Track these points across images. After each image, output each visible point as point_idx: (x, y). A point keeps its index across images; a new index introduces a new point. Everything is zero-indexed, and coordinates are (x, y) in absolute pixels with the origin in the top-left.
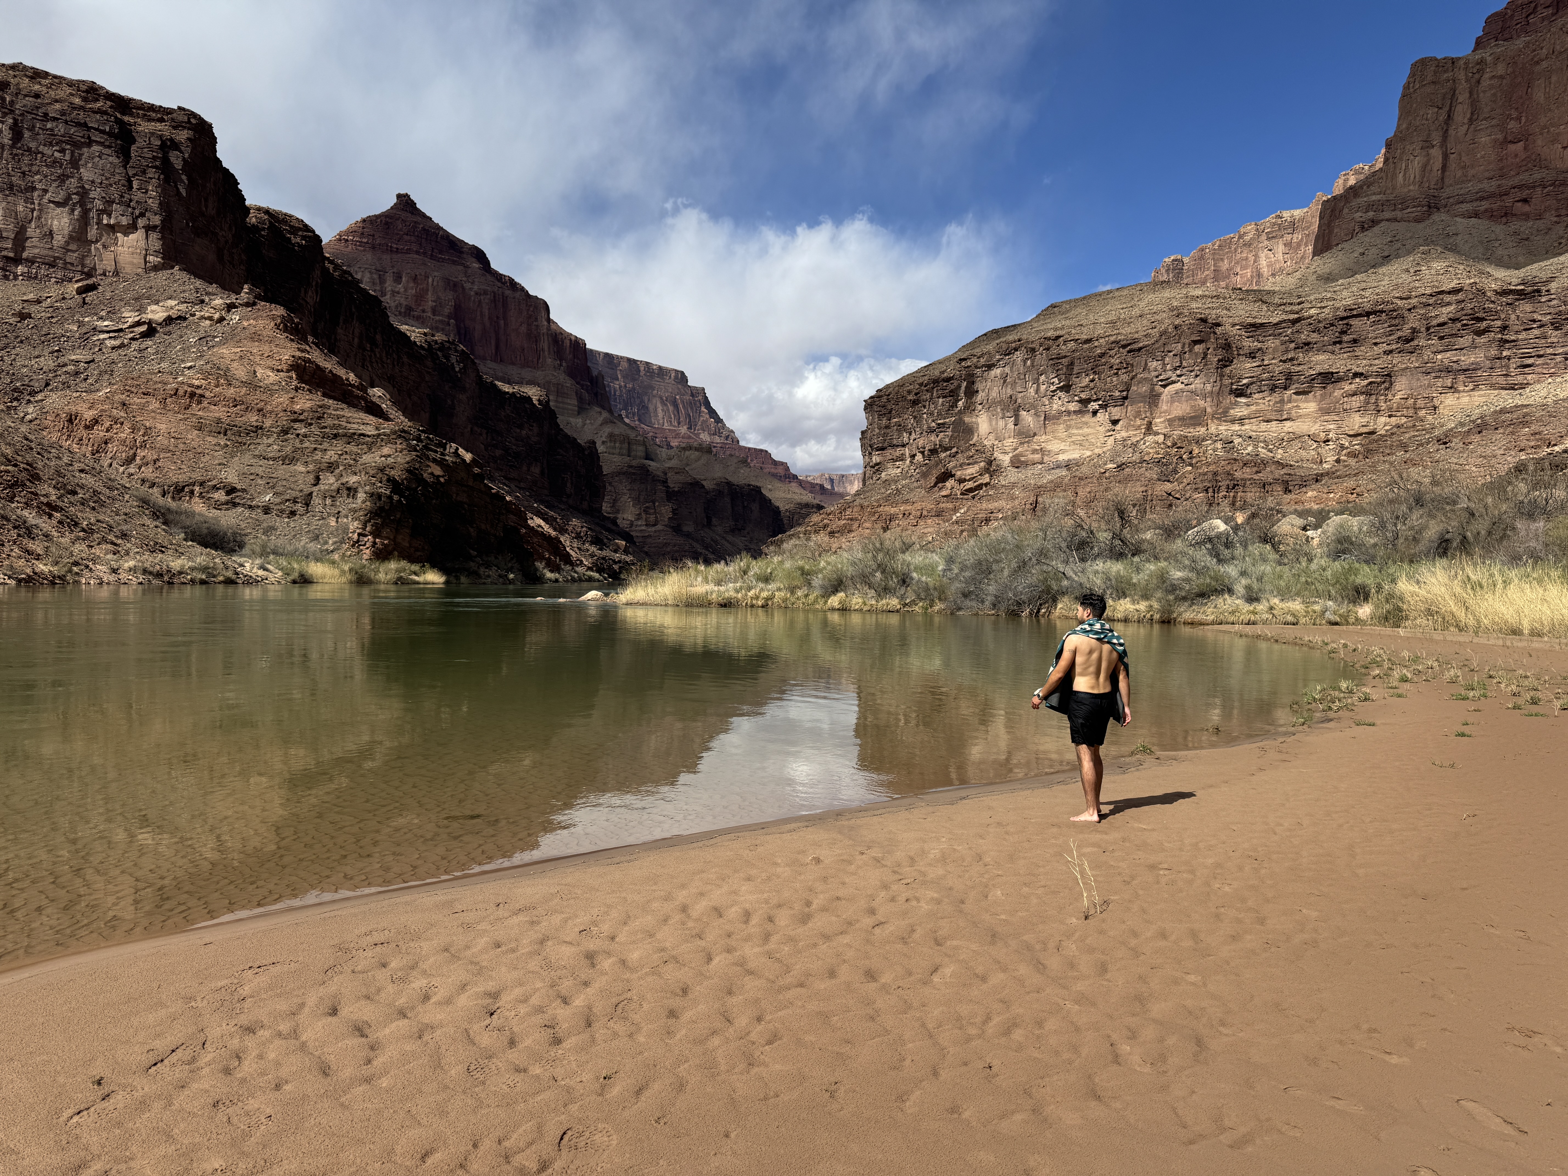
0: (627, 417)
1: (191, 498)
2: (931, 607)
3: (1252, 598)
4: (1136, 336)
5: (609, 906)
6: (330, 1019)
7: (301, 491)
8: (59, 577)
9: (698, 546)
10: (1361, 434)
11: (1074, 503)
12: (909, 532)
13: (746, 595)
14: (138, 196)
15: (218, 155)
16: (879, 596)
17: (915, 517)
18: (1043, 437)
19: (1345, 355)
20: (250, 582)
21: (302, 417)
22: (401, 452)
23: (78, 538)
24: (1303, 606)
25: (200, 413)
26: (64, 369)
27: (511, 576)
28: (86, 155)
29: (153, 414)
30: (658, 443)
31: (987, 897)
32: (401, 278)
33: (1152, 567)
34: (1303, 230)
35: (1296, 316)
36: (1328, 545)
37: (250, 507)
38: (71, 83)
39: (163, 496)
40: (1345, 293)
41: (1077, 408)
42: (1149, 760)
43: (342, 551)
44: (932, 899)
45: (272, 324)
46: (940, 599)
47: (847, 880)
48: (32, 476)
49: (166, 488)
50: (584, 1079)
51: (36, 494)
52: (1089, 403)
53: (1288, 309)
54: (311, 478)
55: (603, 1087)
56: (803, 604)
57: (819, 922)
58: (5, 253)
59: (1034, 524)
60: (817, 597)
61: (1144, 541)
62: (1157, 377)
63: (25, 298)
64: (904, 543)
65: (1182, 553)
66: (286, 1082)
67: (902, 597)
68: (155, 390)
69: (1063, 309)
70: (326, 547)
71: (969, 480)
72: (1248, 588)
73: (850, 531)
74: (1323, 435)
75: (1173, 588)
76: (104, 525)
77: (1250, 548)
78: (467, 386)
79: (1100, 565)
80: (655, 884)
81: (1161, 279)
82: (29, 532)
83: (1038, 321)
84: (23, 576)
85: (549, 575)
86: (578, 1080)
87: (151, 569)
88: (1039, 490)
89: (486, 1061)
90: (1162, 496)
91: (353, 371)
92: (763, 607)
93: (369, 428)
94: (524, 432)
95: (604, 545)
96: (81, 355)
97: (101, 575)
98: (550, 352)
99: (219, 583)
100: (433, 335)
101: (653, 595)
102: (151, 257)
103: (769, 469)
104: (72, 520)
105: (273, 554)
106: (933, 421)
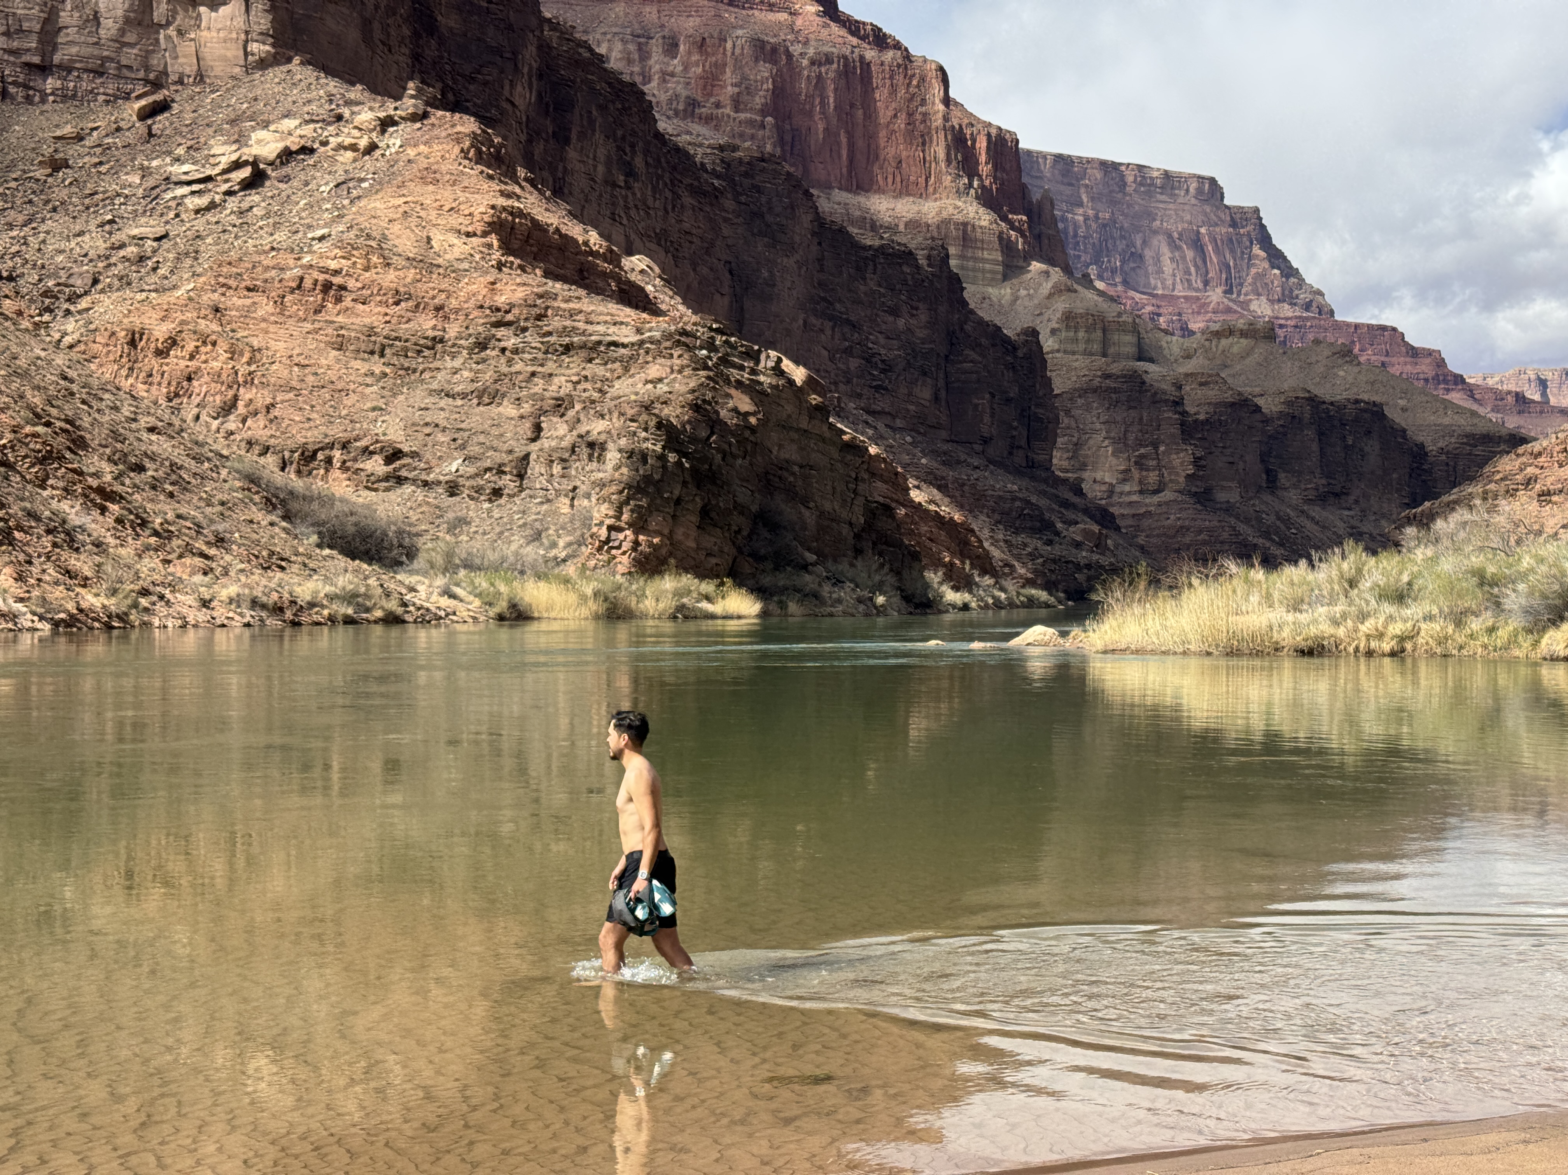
0: (1101, 278)
1: (327, 471)
7: (510, 452)
8: (118, 616)
9: (1250, 531)
13: (1356, 630)
20: (427, 619)
21: (509, 317)
22: (680, 372)
23: (147, 548)
25: (340, 319)
26: (122, 253)
27: (881, 600)
29: (263, 325)
30: (1164, 326)
32: (677, 45)
37: (426, 484)
39: (283, 470)
43: (581, 559)
45: (457, 150)
48: (73, 441)
49: (287, 454)
51: (80, 473)
54: (526, 428)
56: (1485, 647)
58: (26, 58)
60: (1516, 632)
63: (58, 133)
68: (266, 281)
70: (553, 553)
76: (189, 524)
78: (797, 239)
82: (70, 538)
84: (62, 616)
85: (951, 596)
87: (264, 599)
91: (596, 227)
92: (1393, 654)
93: (625, 330)
94: (901, 323)
95: (1058, 534)
96: (148, 227)
97: (185, 610)
98: (949, 161)
99: (376, 622)
100: (735, 148)
101: (1157, 634)
102: (255, 45)
103: (1399, 367)
104: (137, 516)
105: (466, 567)
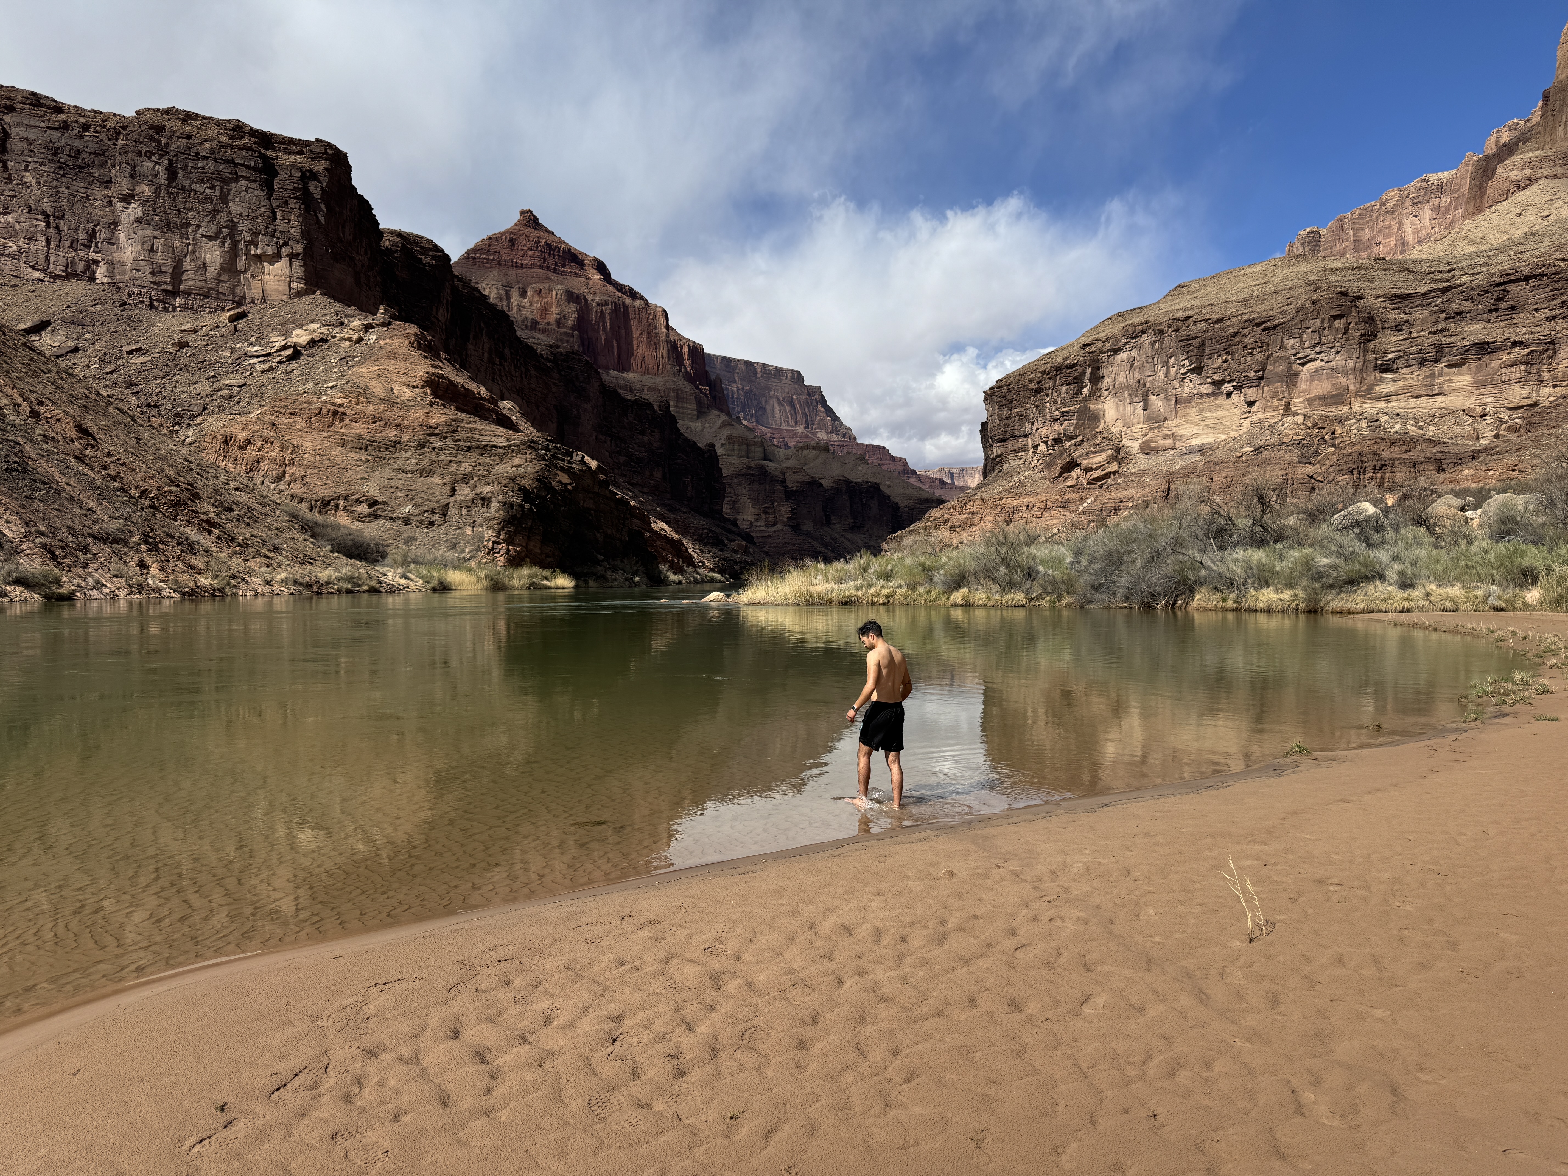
0: (745, 419)
1: (336, 511)
2: (1059, 601)
3: (1406, 584)
4: (1271, 313)
5: (734, 922)
6: (451, 1043)
7: (438, 502)
8: (218, 590)
9: (818, 545)
10: (1522, 407)
11: (1209, 489)
12: (1034, 524)
13: (867, 593)
14: (281, 226)
15: (353, 183)
16: (1004, 591)
17: (1039, 508)
18: (1175, 421)
19: (1502, 324)
20: (393, 590)
21: (437, 431)
22: (530, 462)
23: (235, 553)
24: (1463, 592)
25: (343, 430)
26: (219, 394)
27: (637, 579)
28: (234, 190)
29: (300, 433)
30: (776, 443)
31: (1138, 916)
32: (526, 292)
33: (1296, 554)
34: (1452, 193)
35: (1446, 284)
36: (1490, 526)
37: (391, 518)
38: (219, 123)
39: (311, 511)
40: (1500, 258)
41: (1210, 391)
42: (1306, 762)
43: (478, 559)
44: (1078, 918)
45: (407, 342)
46: (1068, 593)
47: (984, 897)
48: (192, 495)
49: (313, 502)
50: (710, 1118)
51: (197, 512)
52: (1223, 384)
53: (1437, 277)
54: (447, 490)
55: (730, 1128)
56: (925, 600)
57: (956, 944)
58: (164, 287)
59: (1168, 512)
60: (939, 593)
61: (1287, 526)
62: (1295, 355)
63: (183, 328)
64: (1028, 536)
65: (1328, 538)
66: (406, 1113)
67: (1028, 592)
68: (301, 410)
69: (1192, 289)
70: (463, 555)
71: (1096, 469)
72: (1401, 574)
73: (971, 525)
74: (1479, 410)
75: (1319, 576)
76: (258, 540)
77: (1403, 531)
78: (592, 395)
79: (1240, 553)
80: (782, 897)
81: (1296, 252)
82: (190, 547)
83: (1166, 302)
84: (187, 590)
85: (673, 577)
86: (703, 1119)
87: (301, 580)
88: (1171, 477)
89: (608, 1094)
90: (1303, 479)
91: (484, 385)
92: (884, 604)
93: (500, 439)
94: (646, 438)
95: (725, 546)
96: (234, 380)
97: (256, 586)
98: (668, 358)
99: (364, 592)
100: (558, 347)
101: (773, 595)
102: (295, 284)
103: (887, 466)
104: (229, 536)
105: (414, 563)
106: (1057, 409)
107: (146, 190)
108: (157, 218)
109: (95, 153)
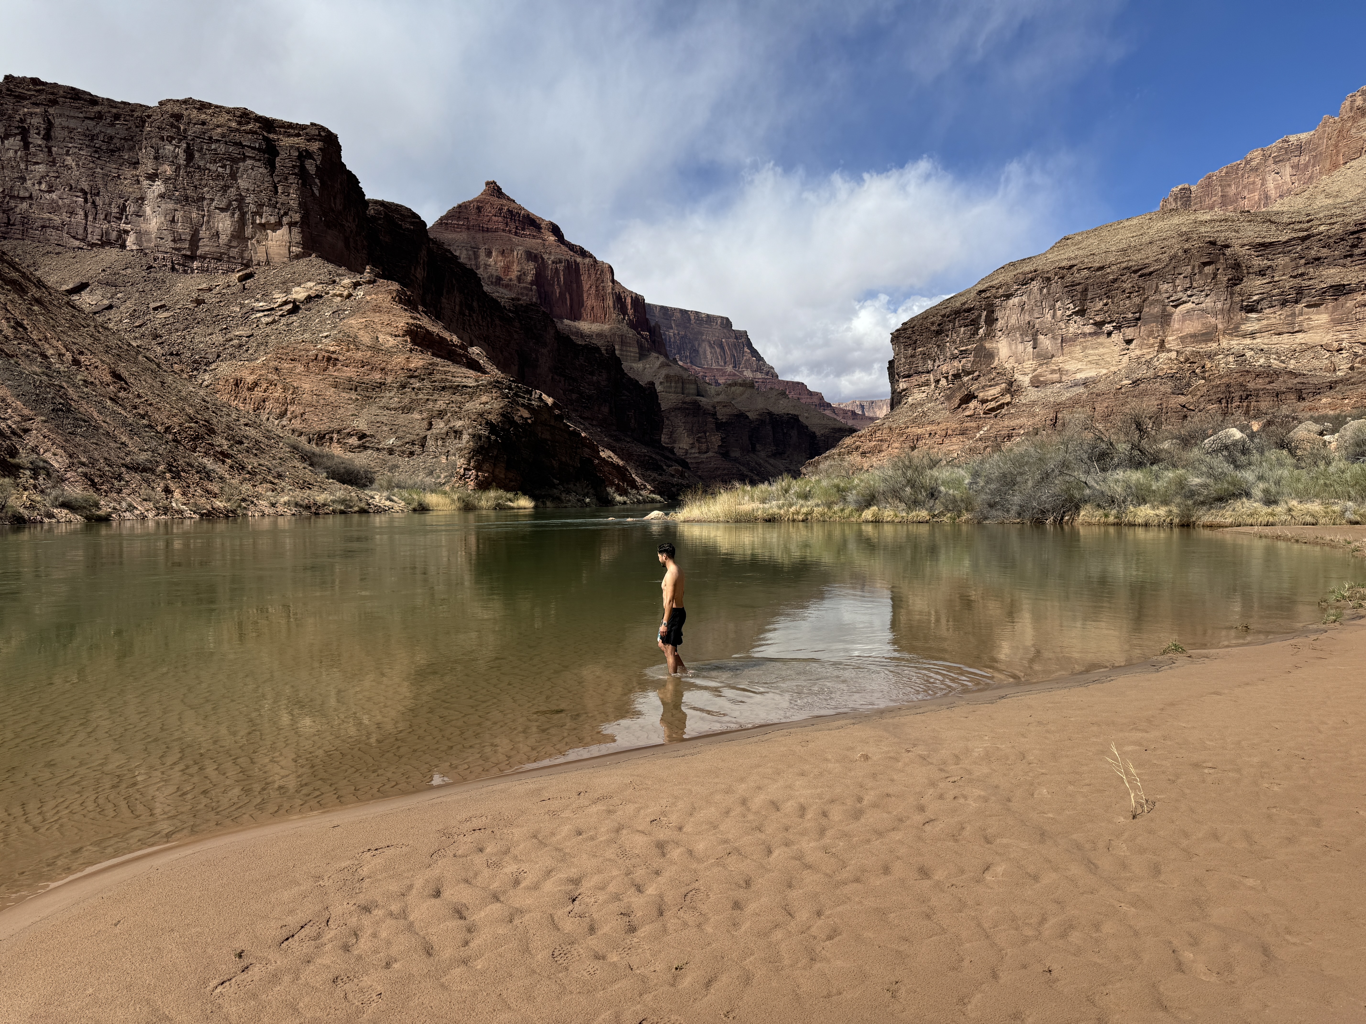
0: (681, 360)
1: (331, 443)
2: (959, 517)
3: (1270, 501)
4: (1147, 261)
5: (676, 797)
6: (433, 901)
7: (418, 435)
8: (231, 511)
9: (744, 469)
11: (1092, 418)
12: (936, 450)
13: (788, 511)
14: (282, 198)
15: (343, 160)
16: (909, 509)
17: (941, 436)
18: (1061, 358)
19: (1357, 267)
20: (380, 511)
21: (416, 374)
22: (496, 399)
23: (245, 479)
24: (1322, 507)
25: (335, 374)
26: (231, 343)
27: (588, 500)
28: (242, 168)
29: (299, 376)
30: (708, 381)
31: (1033, 795)
32: (492, 253)
33: (1171, 475)
34: (1311, 151)
35: (1305, 233)
36: (1346, 448)
37: (378, 449)
38: (228, 111)
39: (309, 443)
40: (1355, 209)
41: (1092, 331)
42: (1181, 659)
43: (452, 483)
44: (979, 797)
45: (390, 297)
46: (967, 510)
47: (895, 777)
48: (209, 430)
49: (311, 436)
50: (657, 969)
51: (213, 445)
52: (1104, 325)
53: (1297, 227)
54: (425, 424)
55: (675, 978)
56: (840, 517)
57: (872, 818)
58: (184, 252)
59: (1056, 438)
60: (852, 511)
61: (1161, 450)
62: (1168, 298)
63: (200, 287)
64: (931, 460)
65: (1201, 461)
66: (396, 961)
67: (931, 509)
68: (300, 356)
69: (1075, 241)
70: (439, 480)
71: (991, 401)
72: (1266, 491)
73: (880, 451)
74: (1335, 345)
75: (1192, 494)
76: (264, 468)
77: (1267, 454)
78: (548, 341)
79: (1120, 474)
80: (717, 777)
81: (1169, 207)
82: (208, 475)
83: (1053, 253)
84: (205, 511)
85: (619, 498)
86: (652, 969)
87: (301, 502)
88: (1058, 407)
89: (569, 947)
90: (1177, 408)
91: (456, 334)
92: (803, 521)
93: (470, 380)
94: (595, 378)
95: (664, 471)
96: (242, 331)
97: (263, 508)
98: (614, 308)
99: (355, 513)
100: (519, 300)
101: (706, 514)
102: (294, 248)
103: (805, 400)
104: (240, 465)
105: (397, 487)
106: (956, 348)
107: (168, 169)
108: (177, 193)
109: (125, 139)
